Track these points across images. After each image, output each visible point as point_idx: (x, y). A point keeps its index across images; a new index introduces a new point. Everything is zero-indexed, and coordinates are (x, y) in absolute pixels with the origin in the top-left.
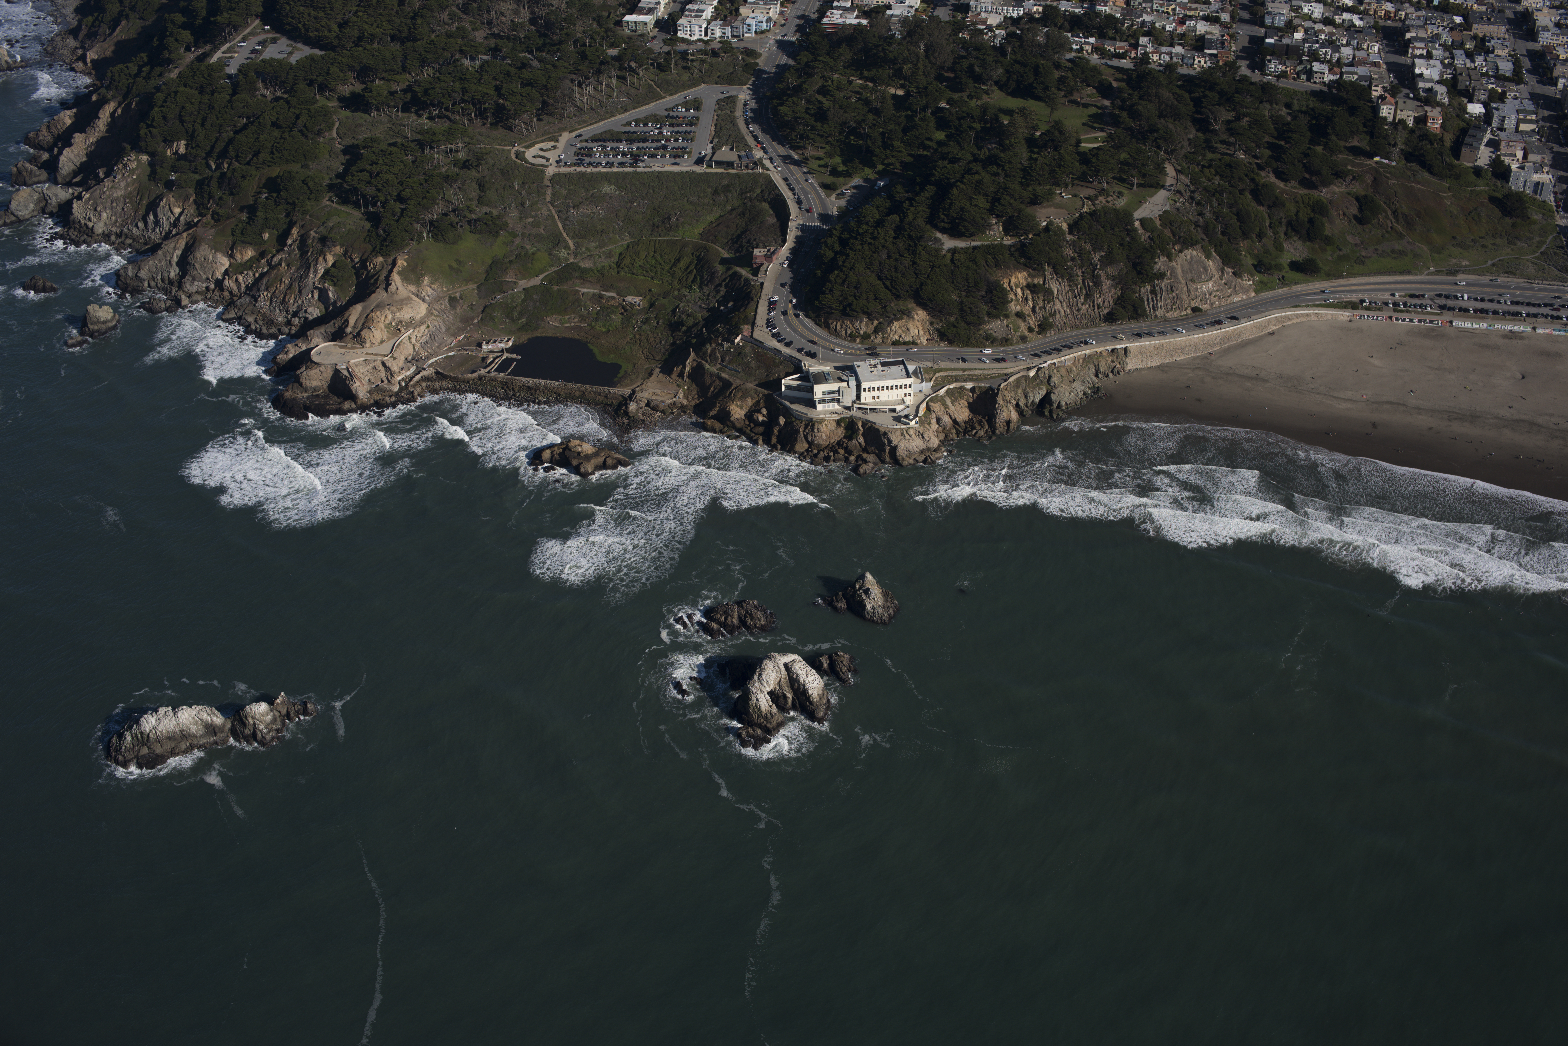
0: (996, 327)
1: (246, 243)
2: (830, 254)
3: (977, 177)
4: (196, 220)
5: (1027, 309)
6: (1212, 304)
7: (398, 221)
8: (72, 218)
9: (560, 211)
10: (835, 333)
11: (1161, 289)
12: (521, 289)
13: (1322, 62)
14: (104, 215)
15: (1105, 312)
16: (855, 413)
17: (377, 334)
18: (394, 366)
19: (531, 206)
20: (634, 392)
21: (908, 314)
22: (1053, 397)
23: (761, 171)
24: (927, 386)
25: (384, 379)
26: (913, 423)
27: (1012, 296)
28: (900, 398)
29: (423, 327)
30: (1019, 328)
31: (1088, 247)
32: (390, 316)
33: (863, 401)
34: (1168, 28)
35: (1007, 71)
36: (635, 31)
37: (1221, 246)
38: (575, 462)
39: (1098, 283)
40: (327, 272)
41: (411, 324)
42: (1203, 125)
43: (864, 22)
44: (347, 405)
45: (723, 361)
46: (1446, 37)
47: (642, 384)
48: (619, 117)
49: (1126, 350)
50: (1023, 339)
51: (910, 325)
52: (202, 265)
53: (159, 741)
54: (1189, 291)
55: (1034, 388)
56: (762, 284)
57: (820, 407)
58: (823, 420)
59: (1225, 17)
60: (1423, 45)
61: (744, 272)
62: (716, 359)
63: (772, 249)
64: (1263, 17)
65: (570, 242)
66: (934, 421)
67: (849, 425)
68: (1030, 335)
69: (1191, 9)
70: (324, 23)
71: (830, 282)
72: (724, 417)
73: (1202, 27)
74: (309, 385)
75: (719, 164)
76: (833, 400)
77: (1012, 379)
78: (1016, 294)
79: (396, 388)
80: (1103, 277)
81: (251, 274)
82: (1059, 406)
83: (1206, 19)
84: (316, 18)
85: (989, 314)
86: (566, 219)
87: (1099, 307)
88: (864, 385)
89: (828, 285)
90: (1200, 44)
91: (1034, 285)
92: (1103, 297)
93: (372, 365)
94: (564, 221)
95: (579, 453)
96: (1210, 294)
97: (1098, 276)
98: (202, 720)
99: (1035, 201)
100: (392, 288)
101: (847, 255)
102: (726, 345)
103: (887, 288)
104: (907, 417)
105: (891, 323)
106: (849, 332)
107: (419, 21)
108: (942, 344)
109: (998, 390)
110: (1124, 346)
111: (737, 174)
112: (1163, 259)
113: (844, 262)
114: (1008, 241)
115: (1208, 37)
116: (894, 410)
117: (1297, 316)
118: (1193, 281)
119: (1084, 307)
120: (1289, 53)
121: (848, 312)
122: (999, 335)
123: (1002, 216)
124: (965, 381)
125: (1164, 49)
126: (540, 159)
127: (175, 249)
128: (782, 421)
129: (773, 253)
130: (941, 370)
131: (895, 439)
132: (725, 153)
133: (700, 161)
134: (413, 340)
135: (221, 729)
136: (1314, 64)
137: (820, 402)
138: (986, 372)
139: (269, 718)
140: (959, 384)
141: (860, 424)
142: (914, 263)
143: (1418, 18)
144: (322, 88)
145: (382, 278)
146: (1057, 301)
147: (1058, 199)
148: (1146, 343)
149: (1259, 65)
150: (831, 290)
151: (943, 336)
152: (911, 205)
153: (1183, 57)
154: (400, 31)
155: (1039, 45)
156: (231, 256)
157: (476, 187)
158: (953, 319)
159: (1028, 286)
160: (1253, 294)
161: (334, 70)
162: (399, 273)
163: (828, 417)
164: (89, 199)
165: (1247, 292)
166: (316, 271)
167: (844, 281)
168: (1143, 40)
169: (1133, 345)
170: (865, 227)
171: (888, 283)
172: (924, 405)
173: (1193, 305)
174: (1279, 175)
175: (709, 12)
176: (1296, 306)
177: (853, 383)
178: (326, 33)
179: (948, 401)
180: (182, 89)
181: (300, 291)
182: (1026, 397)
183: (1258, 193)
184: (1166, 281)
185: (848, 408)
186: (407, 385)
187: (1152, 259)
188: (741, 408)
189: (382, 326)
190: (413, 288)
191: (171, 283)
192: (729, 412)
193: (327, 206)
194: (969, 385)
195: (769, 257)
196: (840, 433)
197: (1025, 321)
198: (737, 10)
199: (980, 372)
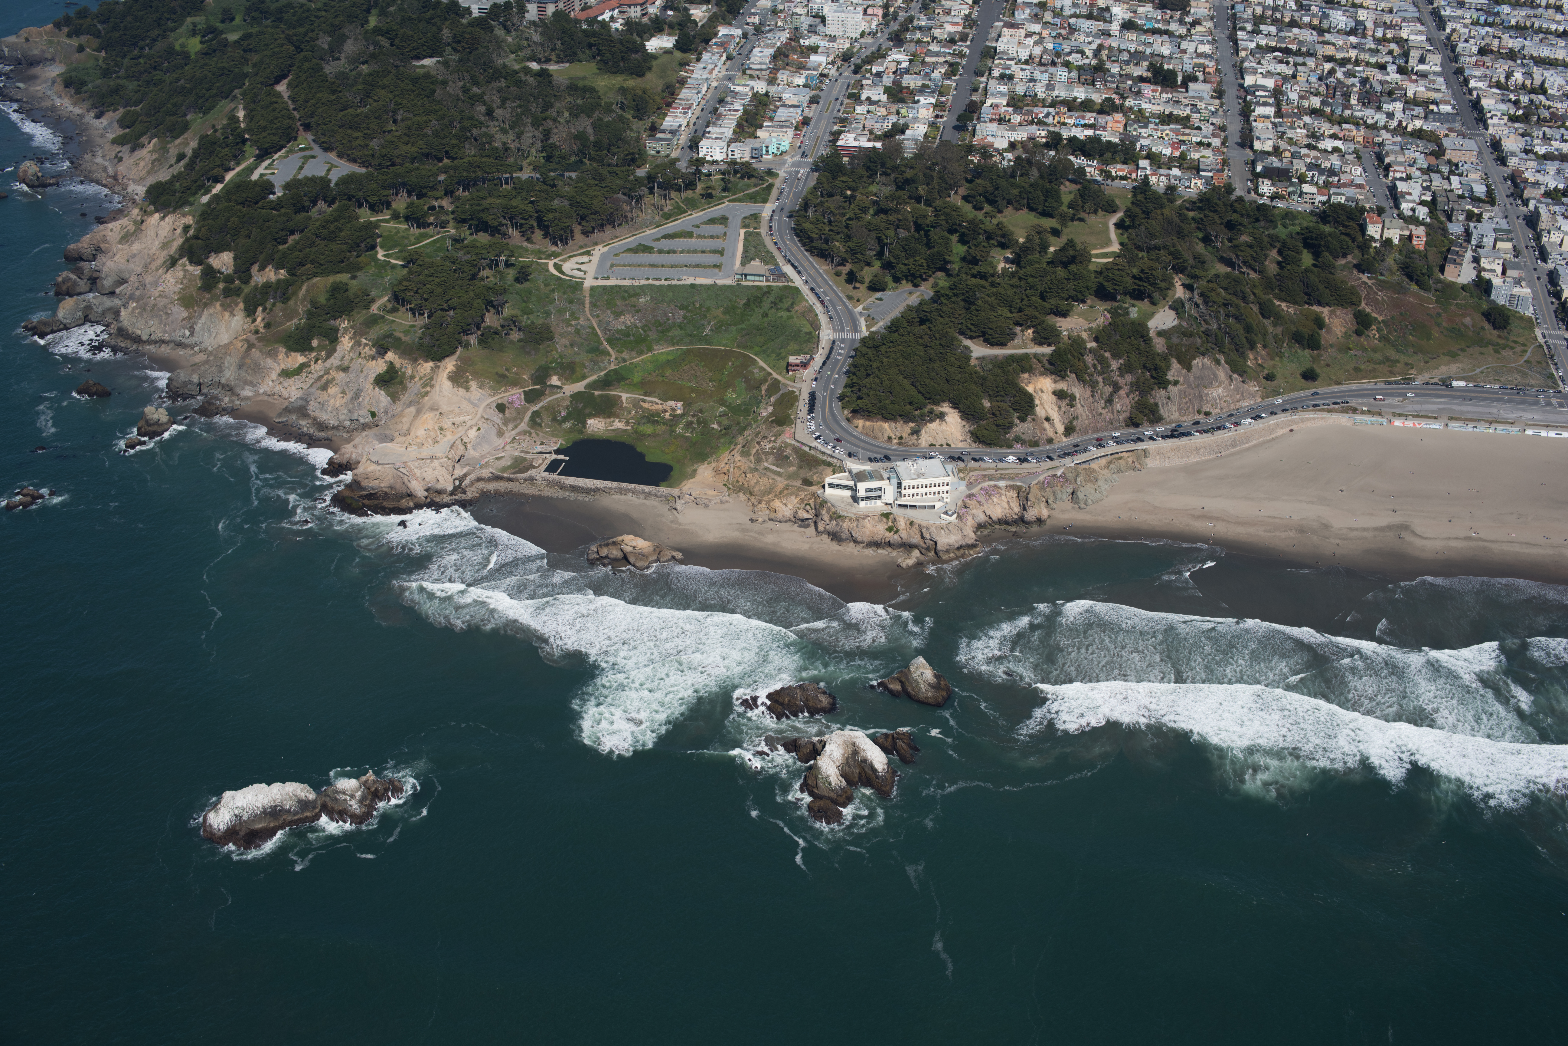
0: (1023, 429)
1: (296, 351)
2: (863, 361)
4: (245, 327)
5: (1053, 413)
6: (1221, 409)
7: (445, 329)
9: (599, 321)
10: (873, 435)
11: (1175, 394)
12: (567, 393)
13: (1310, 184)
14: (152, 323)
15: (1125, 416)
16: (896, 509)
19: (571, 316)
20: (681, 491)
22: (1080, 495)
23: (789, 284)
24: (962, 484)
25: (440, 478)
26: (952, 519)
27: (1038, 402)
28: (938, 495)
30: (1045, 430)
31: (1107, 355)
32: (442, 419)
33: (904, 498)
34: (1164, 152)
35: (1017, 192)
36: (658, 152)
37: (1229, 354)
38: (631, 557)
39: (1117, 389)
40: (378, 377)
41: (462, 426)
43: (878, 145)
44: (405, 504)
45: (766, 461)
46: (1422, 162)
47: (688, 483)
49: (1145, 451)
50: (1050, 441)
51: (944, 427)
52: (253, 371)
54: (1201, 396)
55: (1061, 486)
56: (800, 390)
57: (863, 504)
58: (866, 516)
59: (1217, 142)
60: (1402, 169)
61: (781, 378)
62: (760, 459)
63: (807, 356)
64: (1252, 142)
65: (611, 350)
66: (970, 518)
68: (1056, 436)
69: (1184, 134)
74: (367, 484)
76: (875, 498)
77: (1041, 478)
78: (1042, 400)
79: (450, 488)
80: (1122, 384)
81: (302, 378)
83: (1198, 144)
84: (353, 137)
85: (1017, 417)
87: (1118, 412)
88: (905, 483)
90: (1194, 167)
91: (1060, 392)
92: (1121, 402)
94: (604, 330)
95: (634, 548)
96: (1220, 399)
97: (1117, 383)
98: (296, 795)
99: (1056, 312)
102: (769, 446)
103: (920, 392)
104: (946, 513)
105: (925, 425)
108: (976, 445)
109: (1030, 488)
110: (1143, 447)
111: (769, 286)
112: (1177, 367)
114: (1033, 349)
115: (1202, 160)
116: (933, 507)
117: (1304, 420)
118: (1204, 387)
119: (1104, 412)
120: (1280, 175)
121: (886, 413)
122: (1027, 437)
123: (1026, 326)
124: (998, 480)
125: (1162, 171)
126: (576, 272)
127: (226, 355)
128: (826, 517)
129: (809, 360)
130: (975, 470)
131: (936, 534)
132: (755, 267)
134: (466, 441)
135: (313, 804)
136: (1304, 185)
137: (863, 499)
138: (1017, 471)
139: (358, 794)
140: (992, 483)
141: (902, 520)
142: (945, 370)
143: (1395, 143)
146: (1079, 406)
147: (1076, 310)
148: (1165, 444)
151: (977, 438)
153: (1180, 179)
155: (1047, 168)
156: (282, 362)
158: (984, 423)
159: (1053, 392)
160: (1259, 400)
163: (871, 513)
164: (136, 308)
165: (1254, 397)
166: (366, 377)
168: (1142, 163)
169: (1151, 447)
170: (896, 336)
171: (921, 389)
172: (961, 502)
173: (1205, 410)
175: (728, 134)
177: (894, 481)
179: (982, 498)
182: (1054, 494)
184: (1179, 387)
185: (889, 505)
186: (460, 484)
187: (1167, 366)
188: (786, 505)
190: (462, 392)
192: (775, 509)
194: (1002, 484)
195: (804, 365)
196: (881, 527)
197: (1050, 424)
198: (755, 132)
199: (1011, 471)
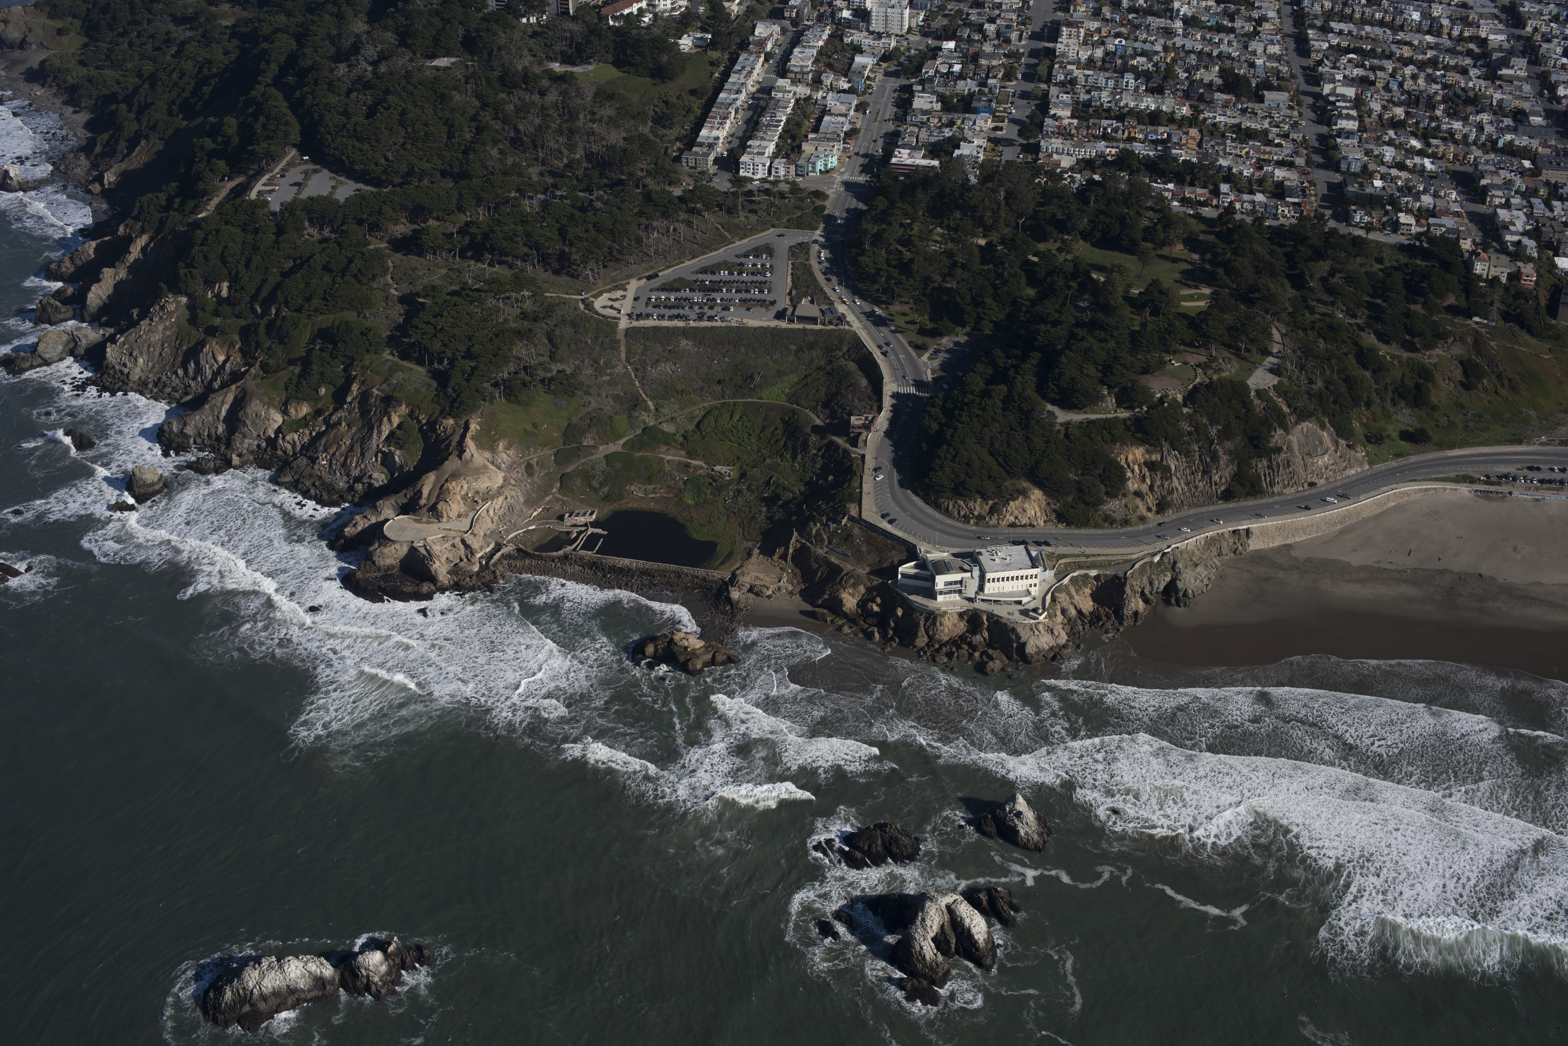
0: (1113, 506)
1: (300, 400)
2: (935, 426)
3: (1085, 344)
4: (243, 370)
5: (1145, 488)
6: (1327, 479)
7: (468, 380)
8: (105, 363)
9: (637, 370)
10: (947, 512)
11: (1278, 464)
12: (602, 455)
13: (1406, 213)
14: (141, 360)
15: (1223, 488)
16: (979, 605)
17: (454, 507)
18: (475, 543)
19: (606, 364)
20: (734, 576)
21: (1024, 493)
22: (1180, 585)
23: (847, 327)
24: (1050, 574)
25: (463, 557)
26: (1041, 618)
27: (1129, 474)
28: (1024, 588)
29: (501, 499)
30: (1137, 507)
31: (1205, 421)
32: (465, 487)
33: (986, 591)
34: (1245, 174)
35: (1091, 221)
36: (695, 168)
37: (1333, 416)
38: (682, 658)
39: (1215, 458)
40: (392, 434)
41: (488, 496)
42: (1298, 281)
43: (936, 163)
44: (425, 588)
45: (830, 543)
46: (1519, 183)
47: (742, 566)
48: (687, 263)
49: (1248, 531)
50: (1142, 519)
51: (1027, 506)
52: (253, 422)
53: (263, 997)
54: (1305, 465)
55: (1159, 575)
56: (863, 456)
57: (940, 598)
58: (945, 613)
59: (1300, 161)
60: (1500, 193)
61: (840, 441)
62: (822, 541)
63: (870, 417)
64: (1339, 162)
65: (650, 403)
66: (1059, 613)
67: (972, 619)
68: (1149, 514)
69: (1265, 153)
70: (370, 156)
71: (939, 458)
72: (835, 606)
73: (1280, 174)
74: (382, 563)
75: (802, 319)
76: (955, 592)
77: (1137, 566)
78: (1133, 471)
79: (476, 568)
80: (1221, 453)
81: (307, 432)
82: (1185, 594)
83: (1281, 164)
84: (361, 150)
85: (1107, 493)
86: (643, 378)
87: (1216, 484)
88: (989, 576)
89: (938, 461)
90: (1279, 191)
91: (1153, 463)
92: (1220, 473)
93: (450, 543)
94: (642, 380)
95: (686, 648)
96: (1326, 468)
97: (1216, 451)
98: (310, 973)
99: (1146, 371)
100: (467, 455)
101: (955, 428)
102: (833, 526)
103: (1000, 464)
104: (1035, 610)
105: (1007, 503)
106: (962, 513)
107: (472, 156)
108: (1060, 526)
109: (1126, 579)
110: (1245, 527)
111: (820, 330)
112: (1280, 432)
113: (952, 436)
114: (1123, 414)
115: (1287, 183)
116: (1019, 603)
117: (1415, 491)
118: (1309, 454)
119: (1201, 484)
120: (1371, 202)
121: (960, 491)
122: (1118, 516)
123: (1115, 387)
124: (1089, 568)
125: (1246, 197)
126: (609, 310)
127: (223, 403)
128: (900, 612)
129: (872, 421)
130: (1064, 556)
131: (1024, 635)
132: (806, 307)
133: (780, 315)
134: (491, 512)
135: (331, 981)
136: (1400, 215)
137: (941, 593)
138: (1110, 558)
139: (384, 968)
140: (1083, 572)
141: (985, 618)
142: (1028, 438)
143: (1487, 162)
144: (374, 227)
145: (454, 443)
146: (1174, 479)
147: (1168, 367)
148: (1269, 523)
149: (1345, 217)
150: (941, 467)
151: (1061, 517)
152: (1017, 372)
153: (1266, 206)
154: (451, 167)
155: (1123, 193)
156: (285, 412)
157: (546, 341)
158: (1070, 499)
159: (1146, 463)
160: (1367, 467)
161: (387, 209)
162: (473, 438)
163: (950, 609)
164: (124, 343)
165: (1361, 464)
166: (380, 433)
167: (955, 457)
168: (1224, 188)
169: (1254, 526)
170: (971, 397)
171: (1001, 460)
172: (1050, 595)
173: (1309, 480)
174: (1383, 338)
175: (771, 148)
176: (1415, 480)
177: (976, 572)
178: (373, 167)
179: (1073, 590)
180: (224, 227)
181: (363, 454)
182: (1151, 584)
183: (1364, 357)
184: (1283, 456)
185: (970, 600)
186: (487, 563)
187: (1269, 432)
188: (853, 595)
189: (459, 498)
190: (487, 455)
191: (218, 439)
192: (841, 601)
193: (387, 360)
194: (1093, 573)
195: (867, 427)
196: (962, 626)
197: (1143, 500)
198: (800, 147)
199: (1104, 558)
